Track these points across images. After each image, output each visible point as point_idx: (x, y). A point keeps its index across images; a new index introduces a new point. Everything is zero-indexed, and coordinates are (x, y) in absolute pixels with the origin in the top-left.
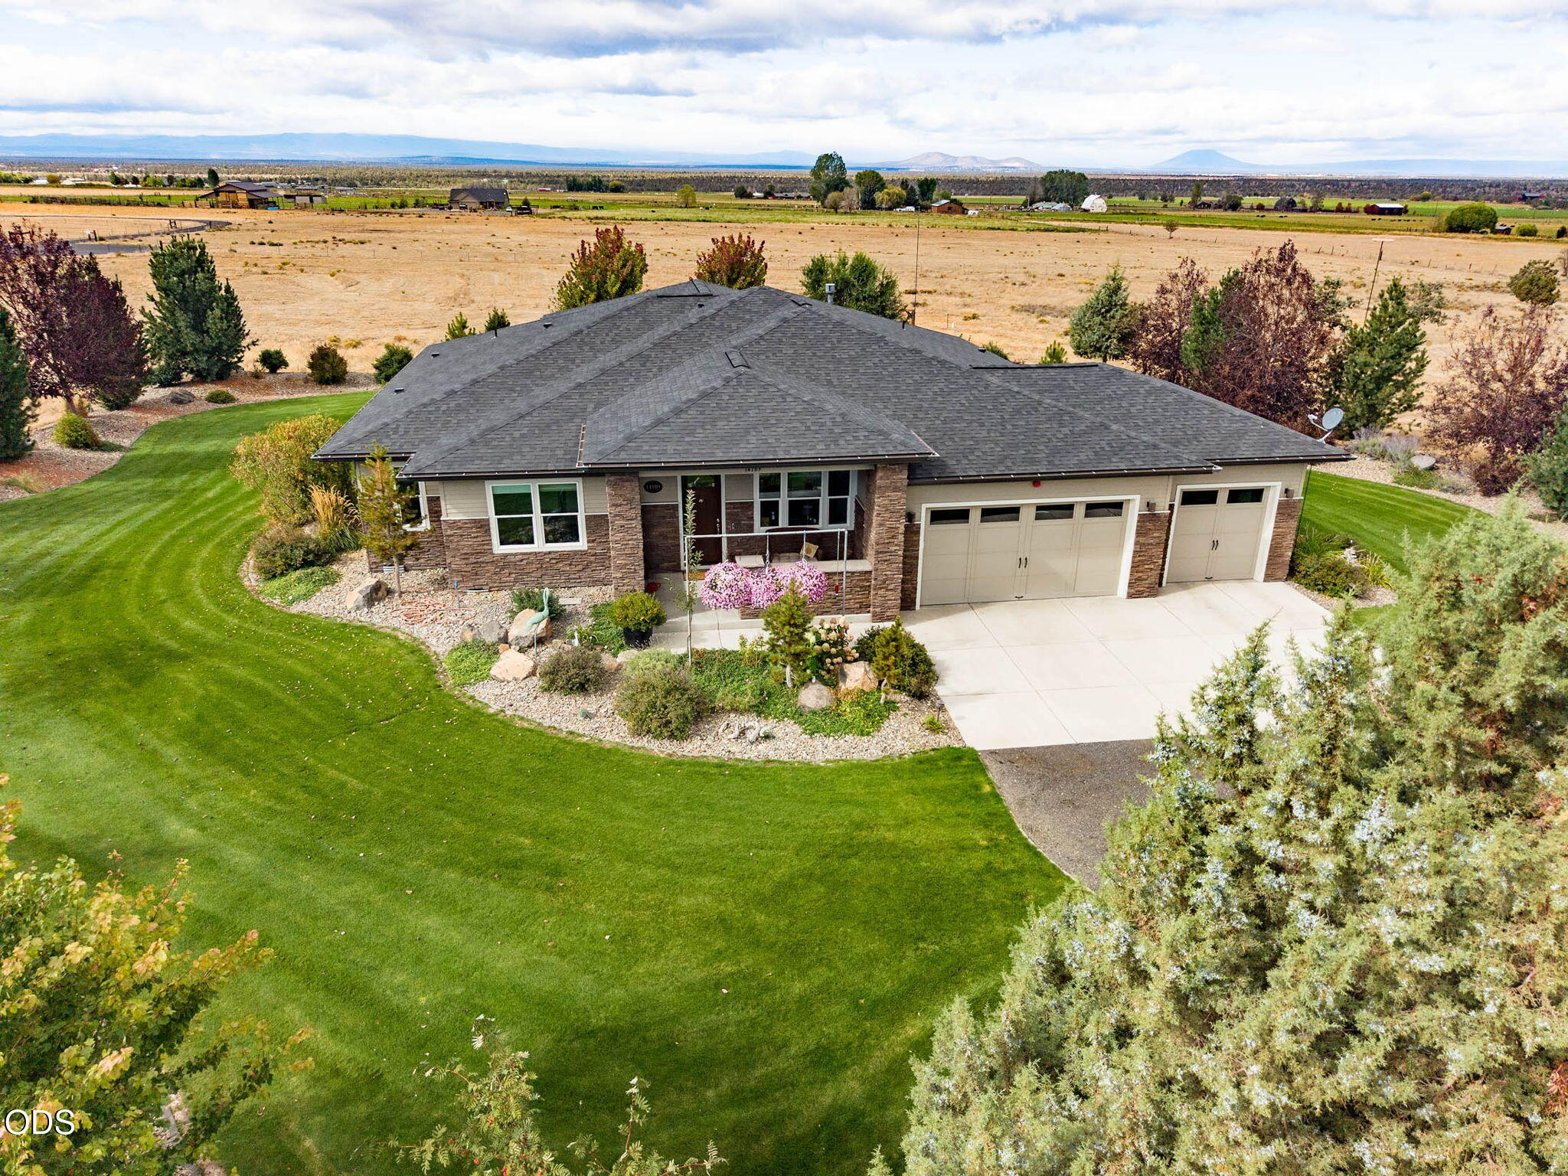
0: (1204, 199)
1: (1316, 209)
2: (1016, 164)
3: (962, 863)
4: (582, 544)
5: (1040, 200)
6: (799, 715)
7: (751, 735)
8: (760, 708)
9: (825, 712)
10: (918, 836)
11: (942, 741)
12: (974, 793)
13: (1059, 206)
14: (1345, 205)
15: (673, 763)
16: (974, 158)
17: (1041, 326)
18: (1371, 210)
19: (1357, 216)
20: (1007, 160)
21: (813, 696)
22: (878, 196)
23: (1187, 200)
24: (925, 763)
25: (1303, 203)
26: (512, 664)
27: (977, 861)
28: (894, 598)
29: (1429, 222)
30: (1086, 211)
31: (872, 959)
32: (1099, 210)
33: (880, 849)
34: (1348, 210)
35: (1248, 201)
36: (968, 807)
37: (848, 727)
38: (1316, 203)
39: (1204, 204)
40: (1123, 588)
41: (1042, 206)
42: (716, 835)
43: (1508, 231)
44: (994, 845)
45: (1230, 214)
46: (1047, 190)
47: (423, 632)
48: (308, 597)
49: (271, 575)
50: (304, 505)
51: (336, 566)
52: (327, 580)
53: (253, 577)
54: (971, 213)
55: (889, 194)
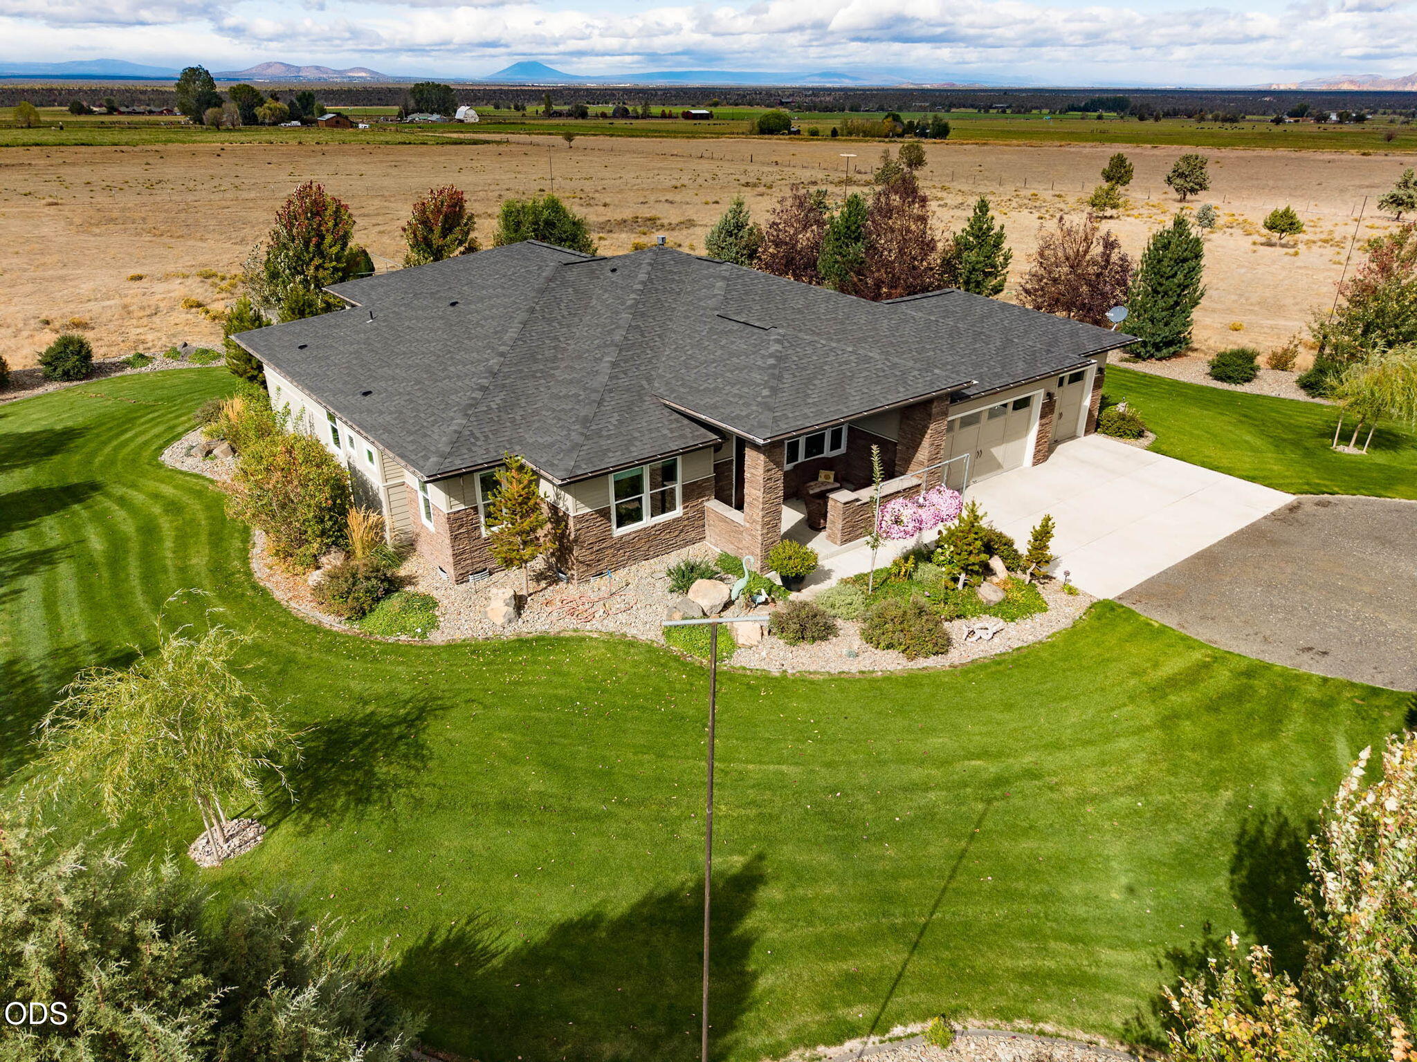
0: (555, 108)
1: (646, 116)
2: (363, 74)
4: (678, 512)
5: (414, 112)
6: (992, 610)
7: (981, 635)
8: (959, 613)
9: (1007, 601)
13: (435, 117)
14: (667, 111)
16: (317, 68)
18: (687, 116)
19: (677, 121)
20: (352, 70)
21: (991, 591)
22: (259, 111)
23: (542, 108)
24: (1091, 617)
25: (635, 111)
26: (746, 629)
29: (745, 126)
30: (461, 121)
32: (472, 120)
34: (670, 116)
35: (593, 109)
38: (645, 111)
39: (555, 112)
41: (417, 117)
43: (798, 132)
45: (580, 121)
46: (418, 102)
47: (611, 626)
48: (433, 624)
49: (361, 613)
50: (323, 533)
51: (409, 588)
52: (428, 603)
53: (331, 622)
54: (361, 126)
55: (270, 109)
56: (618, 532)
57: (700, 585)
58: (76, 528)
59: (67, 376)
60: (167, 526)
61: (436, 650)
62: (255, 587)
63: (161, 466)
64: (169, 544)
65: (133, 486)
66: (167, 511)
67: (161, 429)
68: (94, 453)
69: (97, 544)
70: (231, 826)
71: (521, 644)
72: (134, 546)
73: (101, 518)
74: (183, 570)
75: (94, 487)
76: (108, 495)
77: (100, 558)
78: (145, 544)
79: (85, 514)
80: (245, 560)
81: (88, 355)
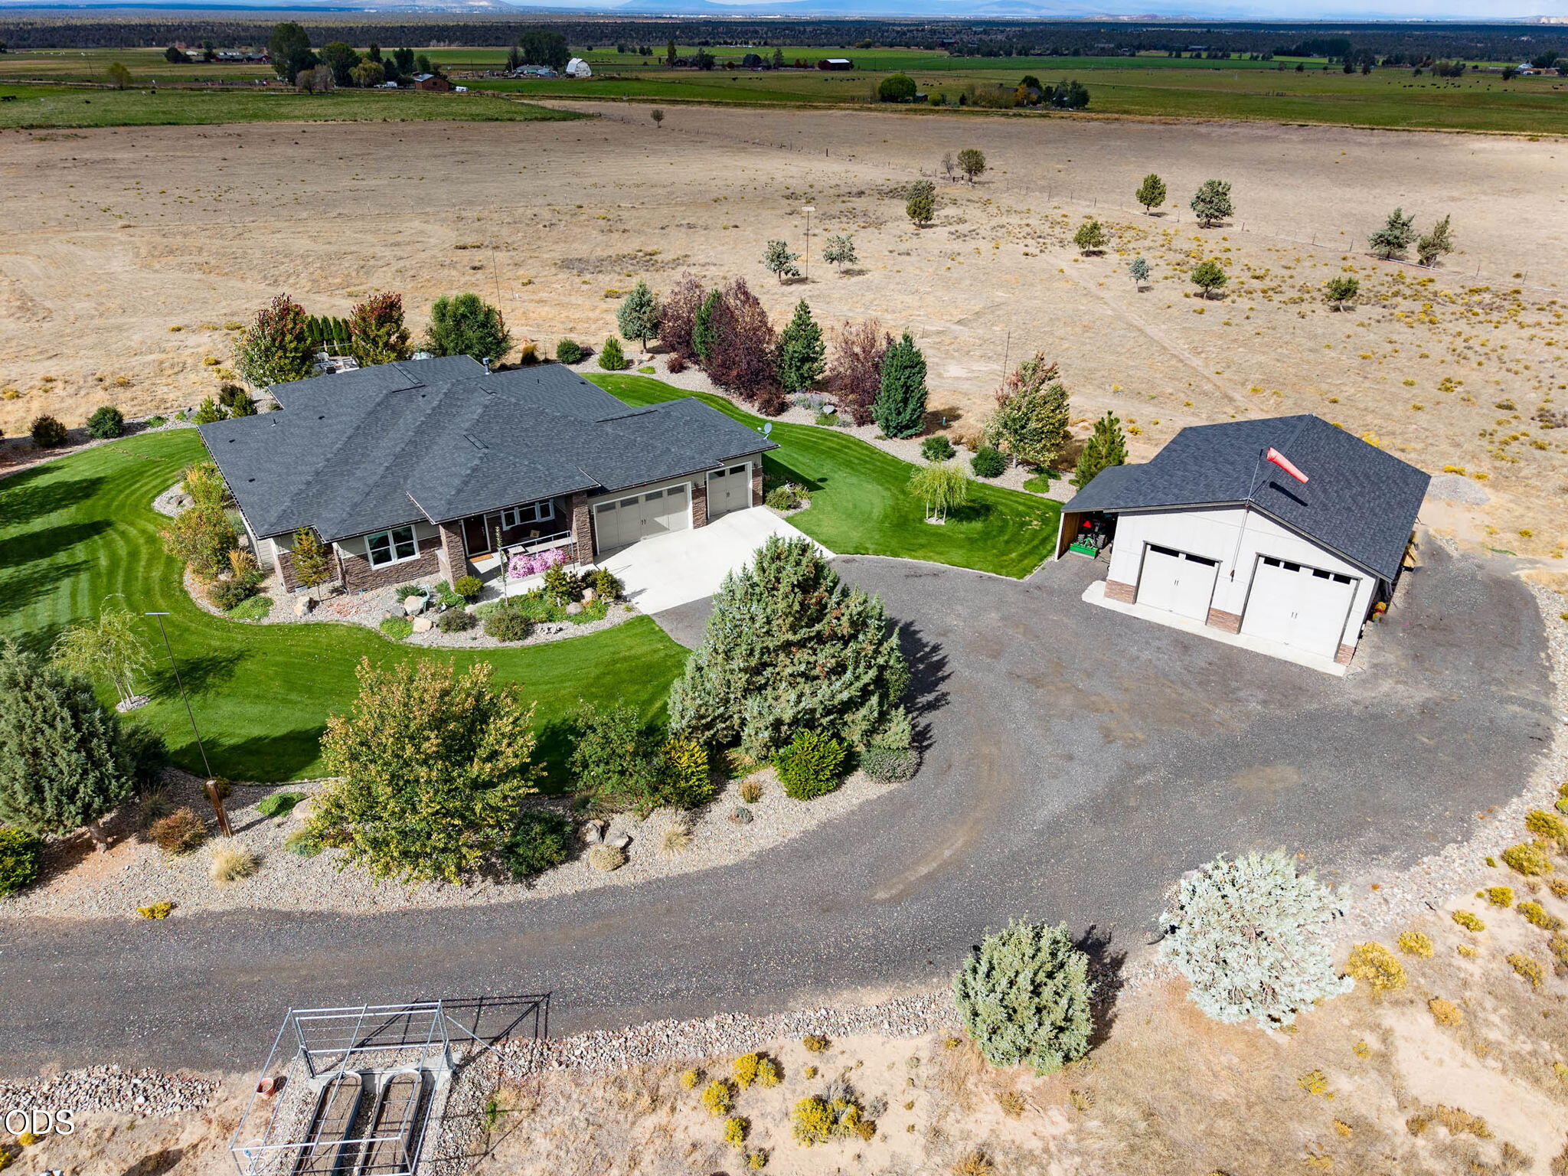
1: (778, 64)
3: (656, 656)
4: (417, 556)
5: (524, 63)
6: (569, 618)
7: (553, 630)
8: (550, 618)
9: (581, 613)
10: (638, 651)
11: (633, 614)
12: (653, 632)
13: (544, 71)
14: (802, 57)
15: (524, 649)
17: (585, 287)
18: (824, 65)
21: (573, 608)
22: (354, 72)
24: (630, 624)
25: (767, 58)
26: (421, 623)
27: (662, 654)
28: (590, 552)
30: (572, 76)
31: (637, 691)
32: (584, 75)
33: (625, 659)
34: (806, 65)
36: (653, 637)
37: (593, 618)
38: (777, 60)
39: (680, 60)
40: (691, 525)
41: (528, 71)
42: (560, 670)
43: (924, 98)
44: (666, 647)
46: (525, 45)
47: (356, 619)
48: (266, 614)
49: (230, 607)
50: (219, 562)
51: (262, 595)
52: (268, 602)
53: (216, 611)
54: (458, 89)
55: (365, 70)
56: (375, 567)
57: (411, 599)
58: (94, 551)
59: (105, 435)
60: (144, 552)
61: (261, 627)
62: (182, 591)
63: (151, 510)
64: (143, 563)
65: (132, 524)
66: (147, 542)
67: (159, 480)
68: (113, 499)
69: (103, 562)
70: (134, 698)
71: (307, 625)
72: (124, 564)
73: (109, 545)
74: (146, 579)
75: (108, 524)
76: (116, 530)
77: (103, 570)
78: (130, 563)
79: (100, 542)
80: (181, 576)
81: (121, 420)
